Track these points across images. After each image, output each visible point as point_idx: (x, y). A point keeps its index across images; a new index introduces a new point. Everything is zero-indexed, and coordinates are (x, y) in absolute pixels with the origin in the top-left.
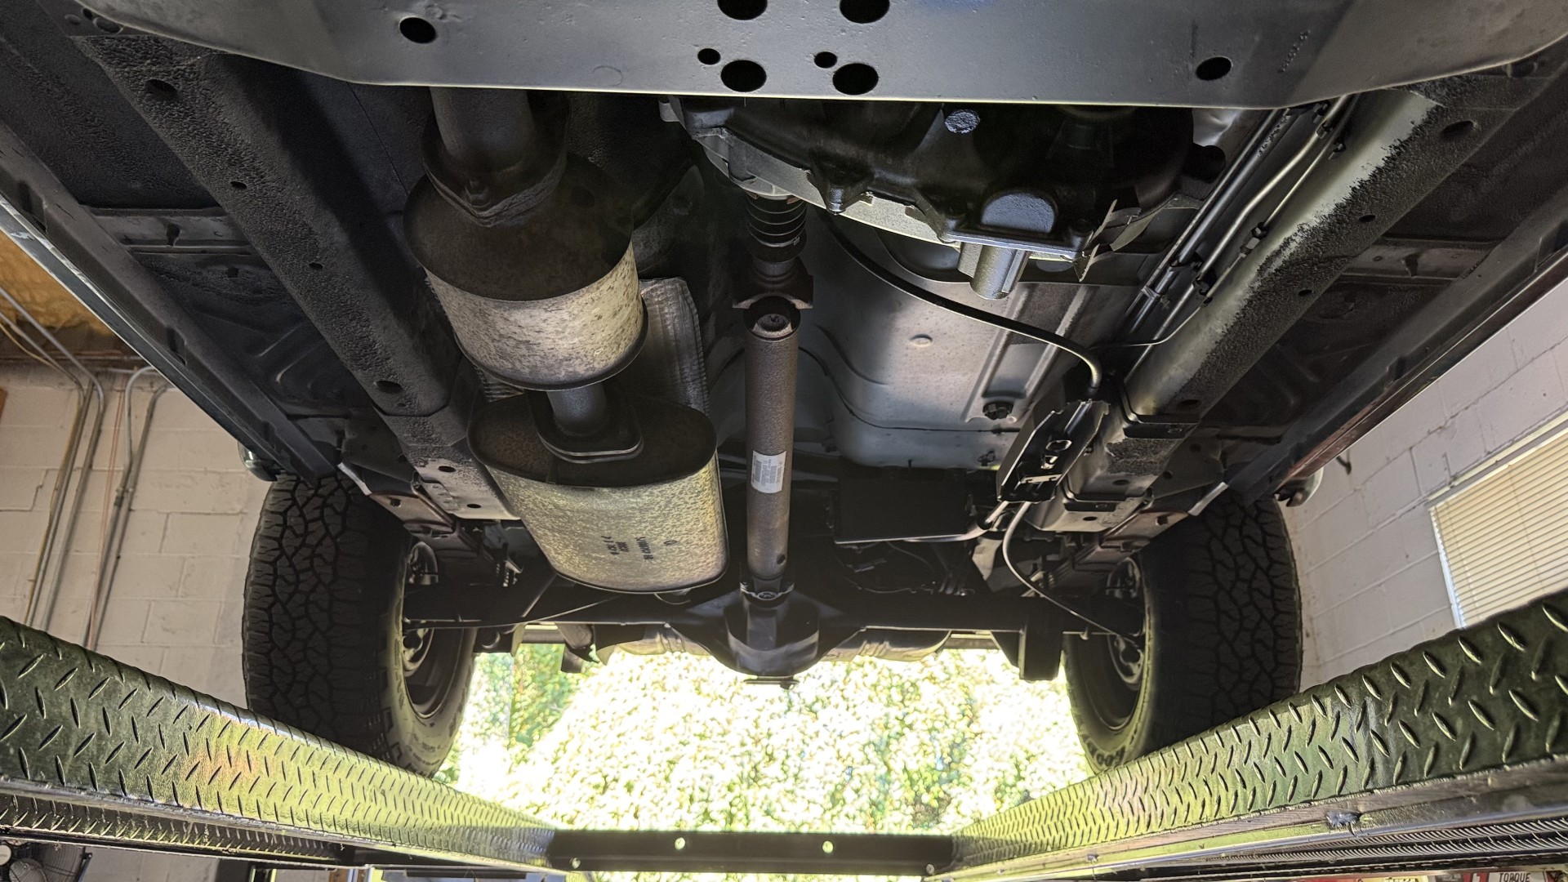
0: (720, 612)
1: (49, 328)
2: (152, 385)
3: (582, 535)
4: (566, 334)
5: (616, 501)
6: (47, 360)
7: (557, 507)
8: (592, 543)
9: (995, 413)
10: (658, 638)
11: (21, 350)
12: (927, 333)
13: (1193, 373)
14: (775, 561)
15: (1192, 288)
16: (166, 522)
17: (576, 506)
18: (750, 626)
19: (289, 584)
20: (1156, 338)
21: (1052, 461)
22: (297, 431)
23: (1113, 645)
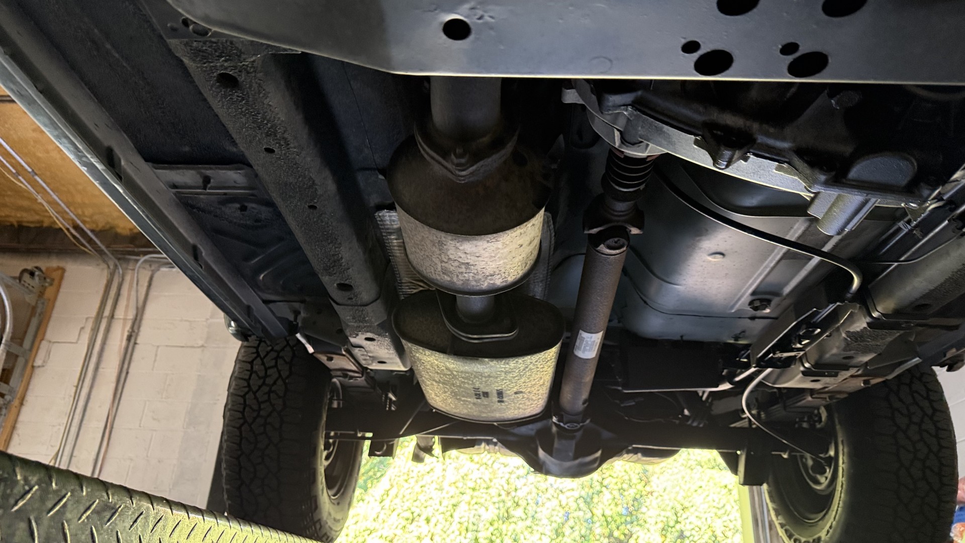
0: (533, 433)
1: (92, 231)
2: (150, 266)
3: (460, 387)
4: (496, 258)
5: (491, 367)
6: (90, 250)
7: (447, 369)
8: (465, 392)
9: (757, 307)
10: (483, 445)
11: (75, 245)
12: (723, 251)
13: (936, 285)
14: (581, 402)
15: (946, 222)
16: (157, 351)
17: (462, 369)
18: (556, 445)
19: (254, 410)
20: (902, 259)
21: (803, 343)
22: (267, 310)
23: (802, 460)
